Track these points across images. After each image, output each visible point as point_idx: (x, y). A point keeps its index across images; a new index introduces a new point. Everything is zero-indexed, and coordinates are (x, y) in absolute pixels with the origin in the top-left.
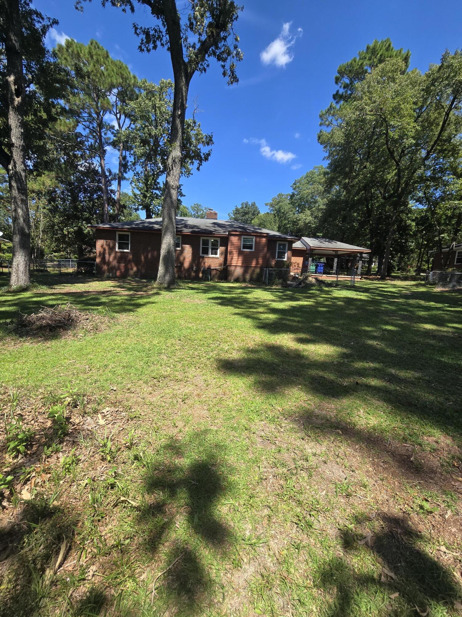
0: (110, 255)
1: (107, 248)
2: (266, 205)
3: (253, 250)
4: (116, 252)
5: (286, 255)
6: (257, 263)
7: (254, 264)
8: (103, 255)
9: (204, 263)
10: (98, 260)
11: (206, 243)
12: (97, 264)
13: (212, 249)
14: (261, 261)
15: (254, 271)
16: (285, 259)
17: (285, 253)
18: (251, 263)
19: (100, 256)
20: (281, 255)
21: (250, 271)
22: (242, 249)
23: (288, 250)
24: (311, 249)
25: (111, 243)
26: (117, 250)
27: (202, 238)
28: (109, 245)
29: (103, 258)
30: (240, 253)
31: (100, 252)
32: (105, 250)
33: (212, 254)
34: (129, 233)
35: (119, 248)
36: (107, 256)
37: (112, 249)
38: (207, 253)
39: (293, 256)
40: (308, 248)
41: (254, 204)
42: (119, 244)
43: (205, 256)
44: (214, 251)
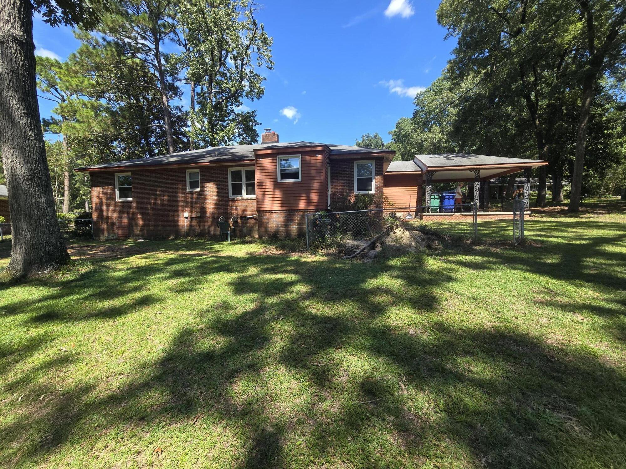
0: (108, 208)
1: (104, 199)
2: (390, 133)
3: (300, 180)
4: (116, 203)
5: (373, 183)
6: (309, 202)
7: (302, 204)
8: (99, 209)
9: (236, 208)
10: (95, 216)
11: (237, 176)
12: (94, 222)
13: (247, 185)
14: (315, 197)
15: (303, 217)
16: (373, 192)
17: (370, 180)
18: (297, 203)
19: (96, 210)
20: (364, 184)
21: (297, 218)
22: (279, 180)
23: (377, 174)
24: (428, 171)
25: (109, 189)
26: (117, 199)
27: (230, 170)
28: (105, 194)
29: (100, 213)
30: (277, 186)
31: (96, 205)
32: (101, 201)
33: (247, 194)
34: (129, 174)
35: (120, 197)
36: (104, 209)
37: (111, 197)
38: (240, 194)
39: (385, 186)
40: (424, 169)
41: (376, 136)
42: (120, 190)
43: (239, 197)
44: (250, 188)
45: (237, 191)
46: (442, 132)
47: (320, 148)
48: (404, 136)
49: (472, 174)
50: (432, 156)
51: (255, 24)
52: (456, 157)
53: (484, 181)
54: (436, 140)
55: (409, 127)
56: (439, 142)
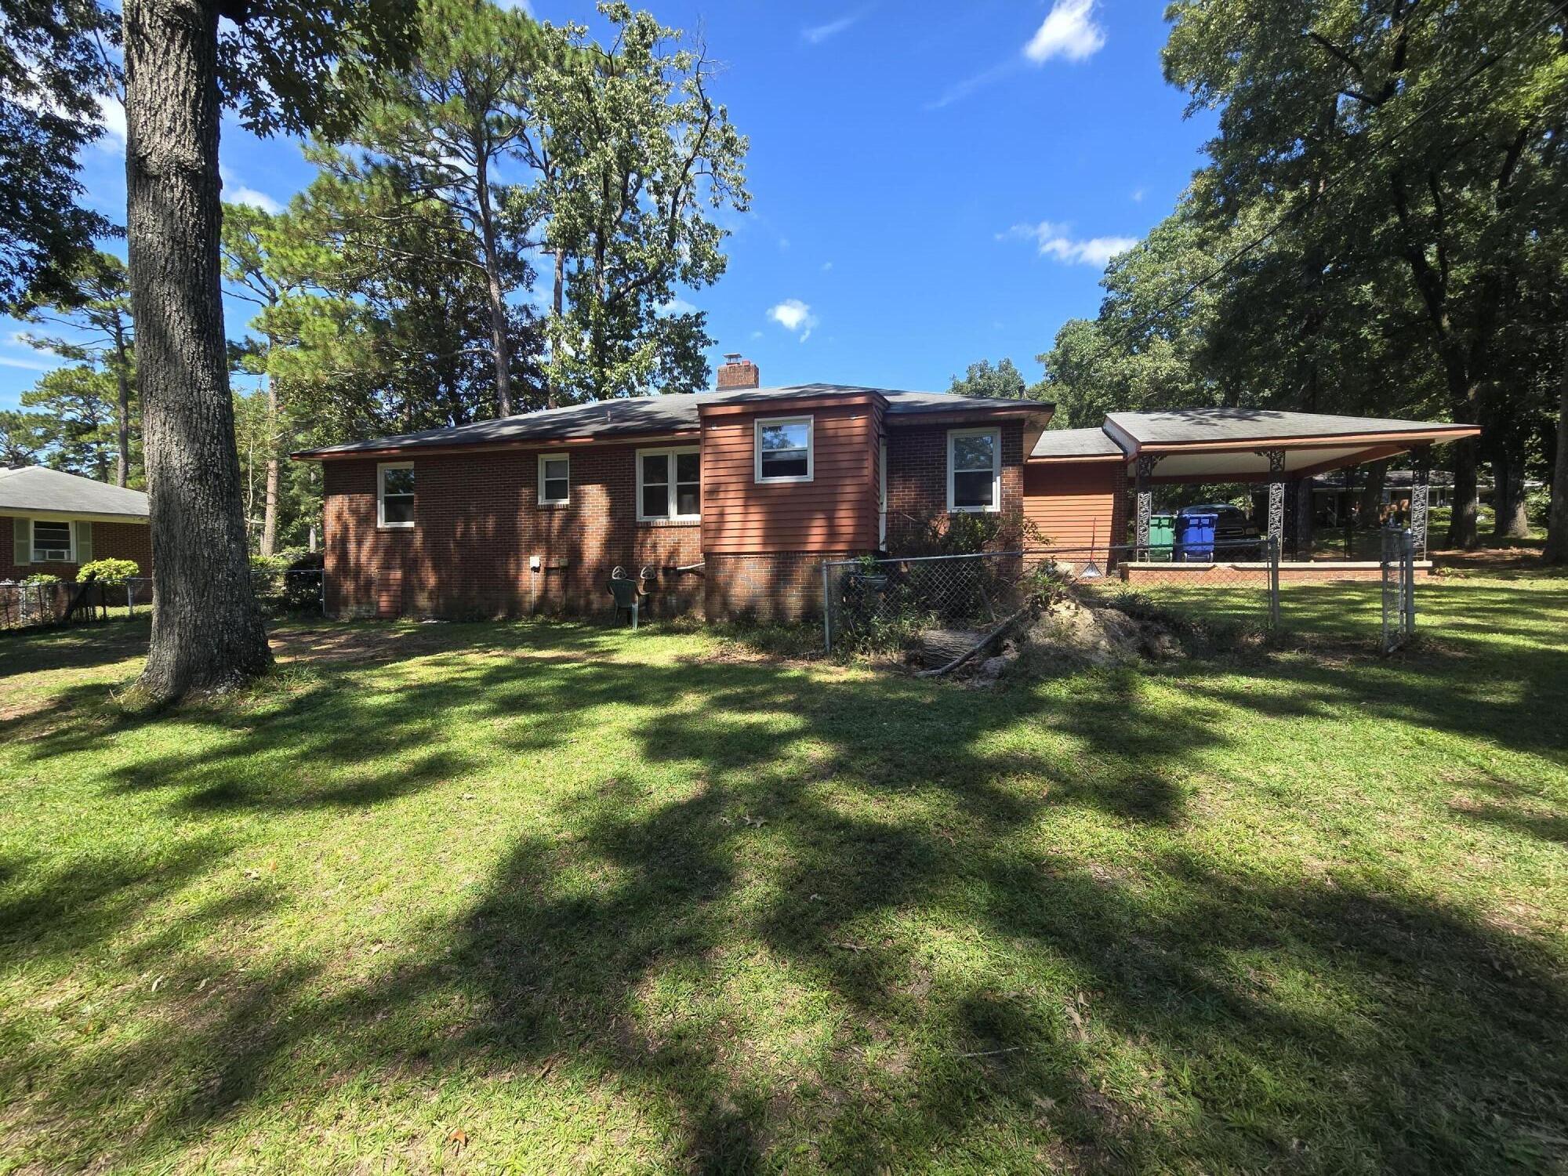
0: (359, 543)
1: (352, 522)
2: (1040, 359)
3: (809, 477)
4: (378, 532)
5: (996, 486)
6: (832, 534)
7: (816, 538)
8: (341, 543)
9: (654, 546)
10: (330, 563)
11: (656, 468)
12: (328, 577)
13: (681, 491)
14: (846, 521)
15: (817, 571)
16: (995, 508)
17: (988, 478)
18: (802, 534)
19: (333, 548)
20: (974, 489)
21: (802, 573)
22: (759, 478)
23: (1006, 463)
24: (1141, 455)
25: (363, 501)
26: (381, 524)
27: (640, 455)
28: (354, 512)
29: (343, 557)
30: (753, 494)
31: (334, 536)
32: (345, 528)
33: (680, 512)
34: (410, 465)
35: (388, 519)
36: (352, 547)
37: (366, 520)
38: (664, 511)
39: (1028, 492)
40: (1132, 450)
41: (1005, 367)
42: (388, 502)
43: (661, 521)
44: (688, 497)
45: (657, 504)
46: (1178, 353)
47: (860, 400)
48: (1078, 365)
49: (1263, 462)
50: (1154, 416)
51: (707, 108)
52: (1222, 417)
53: (1296, 480)
54: (1162, 375)
55: (1090, 344)
56: (1170, 379)
